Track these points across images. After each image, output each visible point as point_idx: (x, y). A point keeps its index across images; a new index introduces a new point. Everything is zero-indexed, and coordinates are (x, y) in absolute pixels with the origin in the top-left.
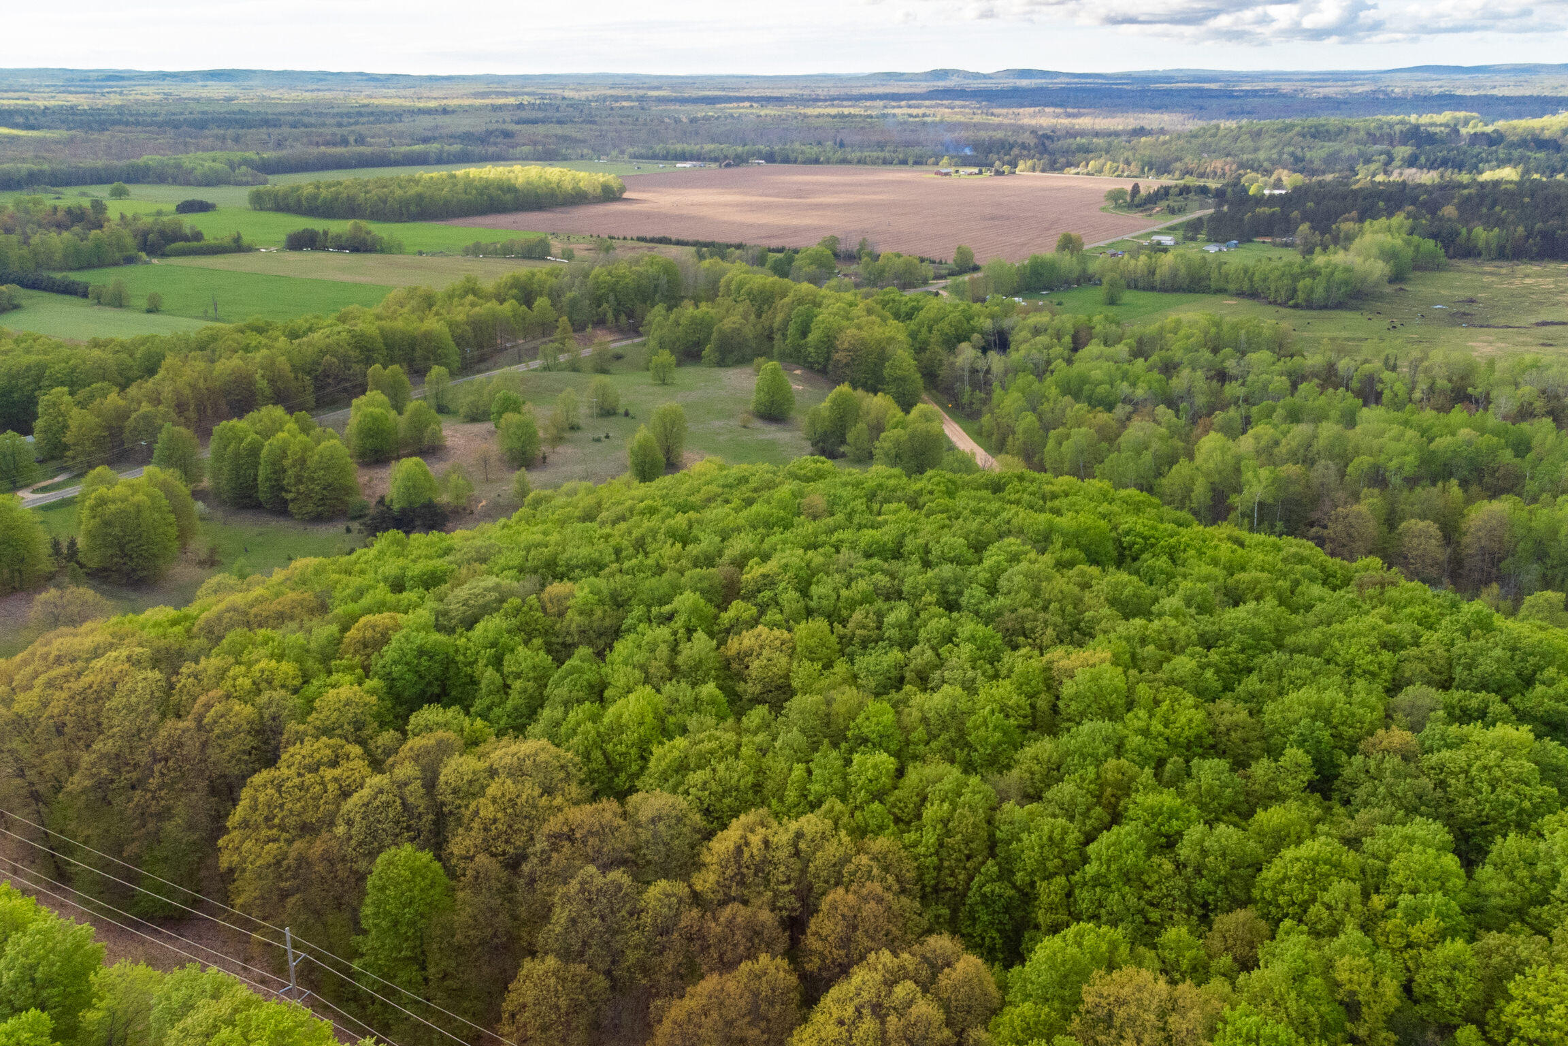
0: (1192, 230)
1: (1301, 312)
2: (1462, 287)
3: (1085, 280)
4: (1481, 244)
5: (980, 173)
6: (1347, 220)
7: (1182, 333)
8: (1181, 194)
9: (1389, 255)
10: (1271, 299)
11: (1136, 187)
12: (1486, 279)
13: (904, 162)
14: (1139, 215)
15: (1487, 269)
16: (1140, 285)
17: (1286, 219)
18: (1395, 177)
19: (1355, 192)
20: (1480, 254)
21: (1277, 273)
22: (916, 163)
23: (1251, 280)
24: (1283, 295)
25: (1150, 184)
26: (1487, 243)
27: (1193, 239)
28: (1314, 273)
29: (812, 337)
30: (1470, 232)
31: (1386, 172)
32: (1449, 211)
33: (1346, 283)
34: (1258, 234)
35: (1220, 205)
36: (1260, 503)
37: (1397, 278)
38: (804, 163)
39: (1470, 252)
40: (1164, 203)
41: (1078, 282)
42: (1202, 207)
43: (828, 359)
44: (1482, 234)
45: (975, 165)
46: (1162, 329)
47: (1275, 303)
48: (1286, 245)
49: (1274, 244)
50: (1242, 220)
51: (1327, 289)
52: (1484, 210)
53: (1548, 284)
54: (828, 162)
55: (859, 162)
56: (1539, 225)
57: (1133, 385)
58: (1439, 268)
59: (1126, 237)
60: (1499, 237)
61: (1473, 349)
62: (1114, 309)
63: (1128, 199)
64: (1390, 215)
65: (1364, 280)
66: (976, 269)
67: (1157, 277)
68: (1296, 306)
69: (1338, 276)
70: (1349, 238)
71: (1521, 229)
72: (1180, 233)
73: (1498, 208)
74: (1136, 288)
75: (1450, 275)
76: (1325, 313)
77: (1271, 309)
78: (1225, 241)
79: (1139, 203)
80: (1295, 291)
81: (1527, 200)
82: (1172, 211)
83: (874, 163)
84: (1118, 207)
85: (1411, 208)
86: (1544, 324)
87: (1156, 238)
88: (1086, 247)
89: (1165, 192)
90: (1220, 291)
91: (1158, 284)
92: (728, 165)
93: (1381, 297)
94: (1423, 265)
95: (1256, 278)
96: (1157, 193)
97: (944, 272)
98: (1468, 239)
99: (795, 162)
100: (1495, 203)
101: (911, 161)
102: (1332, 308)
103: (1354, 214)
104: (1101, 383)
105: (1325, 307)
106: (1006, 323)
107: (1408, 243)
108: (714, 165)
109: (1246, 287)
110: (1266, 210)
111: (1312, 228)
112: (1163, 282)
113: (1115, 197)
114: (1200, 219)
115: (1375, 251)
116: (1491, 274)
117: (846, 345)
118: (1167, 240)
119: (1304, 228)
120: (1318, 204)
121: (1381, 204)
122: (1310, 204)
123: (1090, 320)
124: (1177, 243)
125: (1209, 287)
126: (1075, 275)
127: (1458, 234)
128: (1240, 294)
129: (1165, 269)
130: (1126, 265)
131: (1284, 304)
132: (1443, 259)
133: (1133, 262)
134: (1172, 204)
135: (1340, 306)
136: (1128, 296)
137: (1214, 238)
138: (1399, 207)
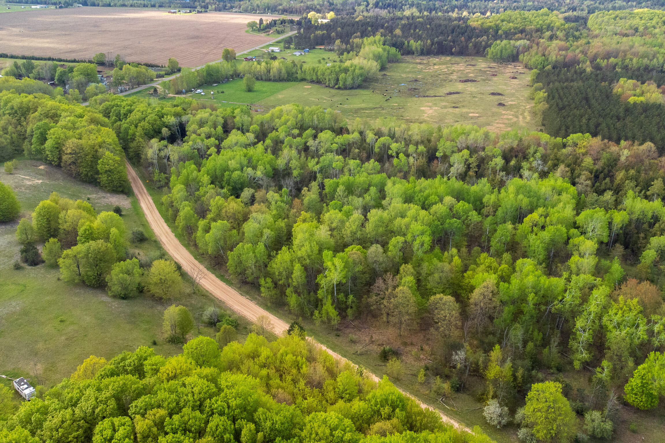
0: (288, 43)
1: (341, 92)
2: (409, 72)
3: (237, 76)
4: (414, 48)
5: (190, 12)
6: (356, 37)
7: (283, 118)
8: (282, 24)
9: (377, 57)
10: (327, 84)
11: (261, 21)
12: (420, 67)
13: (153, 6)
14: (263, 35)
15: (418, 61)
16: (264, 78)
17: (329, 36)
18: (371, 14)
19: (357, 22)
20: (413, 53)
21: (329, 71)
22: (160, 6)
23: (317, 75)
24: (332, 83)
25: (268, 19)
26: (416, 48)
27: (289, 48)
28: (346, 70)
29: (49, 144)
30: (408, 42)
31: (367, 10)
32: (398, 32)
33: (361, 75)
34: (318, 44)
35: (299, 29)
36: (337, 285)
37: (383, 68)
38: (103, 6)
39: (409, 52)
40: (275, 28)
41: (232, 76)
42: (292, 30)
43: (60, 159)
44: (414, 44)
45: (189, 7)
46: (273, 115)
47: (328, 86)
48: (331, 50)
49: (325, 50)
50: (310, 38)
51: (353, 79)
52: (412, 31)
53: (444, 68)
54: (115, 5)
55: (131, 6)
56: (436, 39)
57: (255, 168)
58: (397, 61)
59: (257, 48)
60: (420, 45)
61: (423, 112)
62: (250, 94)
63: (258, 26)
64: (374, 35)
65: (369, 72)
66: (179, 70)
67: (271, 73)
68: (339, 88)
69: (357, 71)
70: (359, 47)
71: (429, 41)
72: (282, 45)
73: (417, 30)
74: (262, 79)
75: (403, 65)
76: (353, 92)
77: (327, 90)
78: (304, 49)
79: (264, 28)
80: (338, 80)
81: (428, 26)
82: (279, 32)
83: (139, 7)
84: (254, 30)
85: (382, 30)
86: (450, 94)
87: (271, 48)
88: (237, 55)
89: (274, 23)
90: (303, 80)
91: (272, 78)
92: (61, 7)
93: (376, 80)
94: (392, 60)
95: (319, 74)
96: (271, 23)
97: (163, 73)
98: (408, 46)
99: (98, 5)
100: (416, 28)
101: (157, 5)
102: (356, 88)
103: (359, 34)
104: (235, 170)
105: (352, 88)
106: (184, 118)
107: (384, 50)
108: (53, 7)
109: (314, 78)
110: (319, 32)
111: (341, 42)
112: (274, 77)
113: (252, 25)
114: (290, 38)
115: (371, 55)
116: (420, 63)
117: (69, 151)
118: (276, 49)
119: (338, 42)
120: (342, 28)
121: (369, 28)
122: (339, 29)
123: (233, 113)
124: (281, 51)
125: (297, 78)
126: (231, 73)
127: (404, 44)
128: (312, 82)
129: (275, 70)
130: (256, 68)
131: (333, 87)
132: (400, 56)
133: (259, 66)
134: (278, 29)
135: (359, 87)
136: (258, 85)
137: (299, 47)
138: (377, 30)
